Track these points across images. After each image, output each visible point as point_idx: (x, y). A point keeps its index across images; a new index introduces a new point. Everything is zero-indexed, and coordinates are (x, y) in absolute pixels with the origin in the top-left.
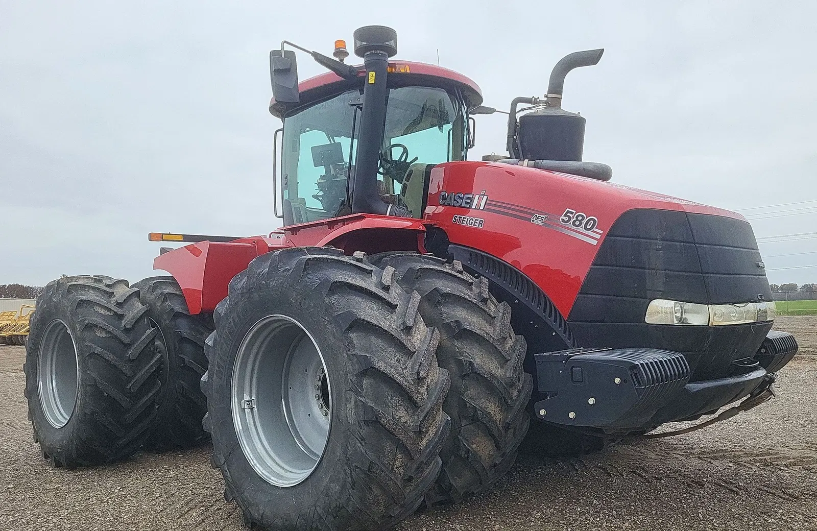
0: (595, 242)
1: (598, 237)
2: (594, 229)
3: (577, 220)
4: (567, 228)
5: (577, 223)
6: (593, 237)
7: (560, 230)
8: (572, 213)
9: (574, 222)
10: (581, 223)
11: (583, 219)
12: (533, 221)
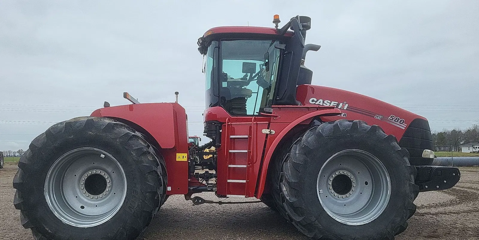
0: (404, 128)
1: (405, 126)
2: (404, 124)
3: (396, 119)
4: (392, 122)
5: (396, 121)
6: (403, 127)
7: (388, 122)
8: (394, 117)
9: (395, 120)
10: (398, 121)
11: (399, 119)
12: (376, 118)
